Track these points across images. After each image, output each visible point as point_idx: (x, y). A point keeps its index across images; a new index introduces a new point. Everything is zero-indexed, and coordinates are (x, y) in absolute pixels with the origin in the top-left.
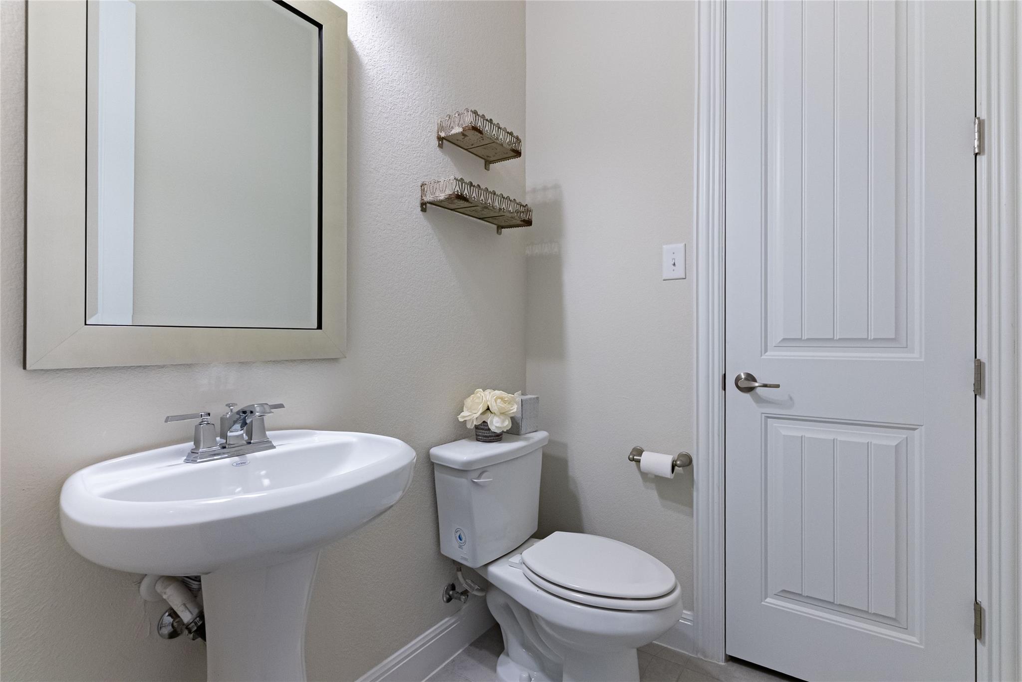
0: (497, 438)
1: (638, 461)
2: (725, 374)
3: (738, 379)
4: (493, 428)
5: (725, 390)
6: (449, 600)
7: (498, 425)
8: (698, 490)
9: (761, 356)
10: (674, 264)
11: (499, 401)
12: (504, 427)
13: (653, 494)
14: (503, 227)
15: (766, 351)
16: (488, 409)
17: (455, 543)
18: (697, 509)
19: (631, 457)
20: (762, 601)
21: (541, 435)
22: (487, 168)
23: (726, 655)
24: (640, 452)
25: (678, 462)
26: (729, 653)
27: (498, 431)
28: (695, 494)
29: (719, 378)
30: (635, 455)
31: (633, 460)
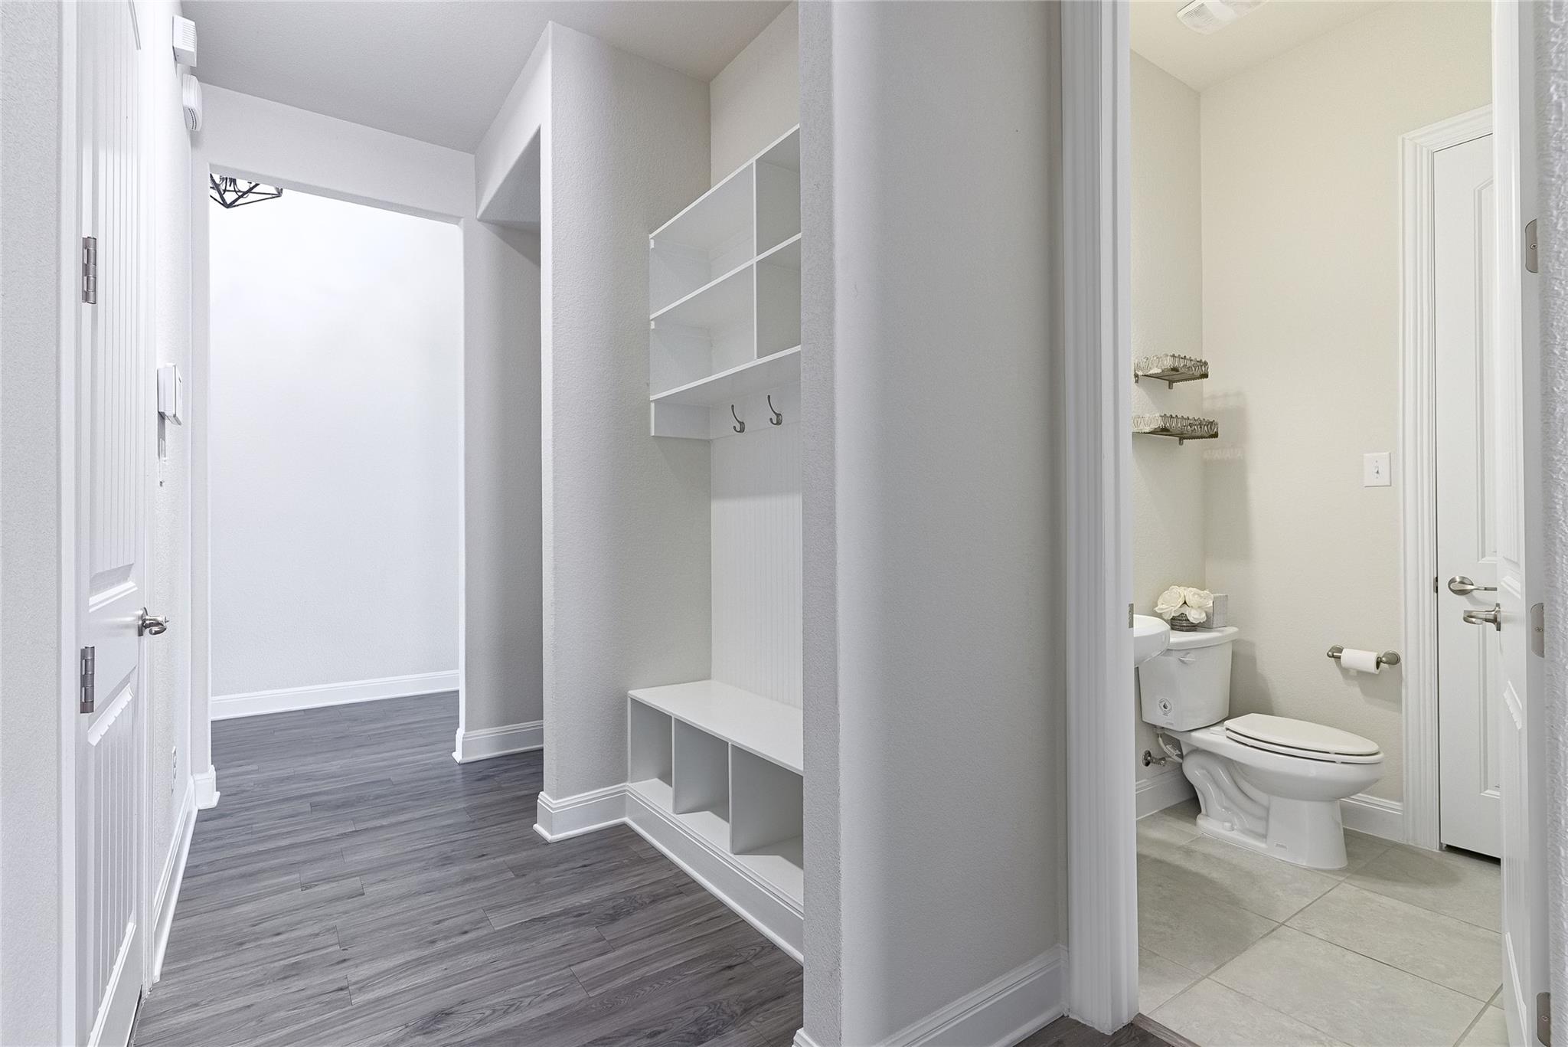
0: (1193, 627)
1: (1339, 658)
2: (1437, 578)
3: (1452, 581)
4: (1191, 620)
5: (1437, 592)
6: (1147, 764)
7: (1196, 616)
8: (1407, 688)
9: (1478, 561)
10: (1378, 472)
11: (1196, 596)
12: (1202, 619)
13: (1355, 691)
14: (1184, 438)
15: (1483, 556)
16: (1185, 603)
17: (1160, 712)
18: (1407, 706)
19: (1330, 653)
20: (1481, 792)
21: (1231, 630)
22: (1170, 387)
23: (1441, 844)
24: (1340, 650)
25: (1384, 659)
26: (1446, 841)
27: (1196, 622)
28: (1403, 691)
29: (1430, 583)
30: (1335, 654)
31: (1333, 656)
